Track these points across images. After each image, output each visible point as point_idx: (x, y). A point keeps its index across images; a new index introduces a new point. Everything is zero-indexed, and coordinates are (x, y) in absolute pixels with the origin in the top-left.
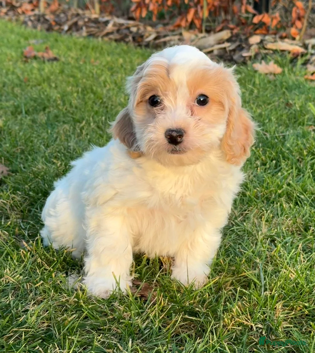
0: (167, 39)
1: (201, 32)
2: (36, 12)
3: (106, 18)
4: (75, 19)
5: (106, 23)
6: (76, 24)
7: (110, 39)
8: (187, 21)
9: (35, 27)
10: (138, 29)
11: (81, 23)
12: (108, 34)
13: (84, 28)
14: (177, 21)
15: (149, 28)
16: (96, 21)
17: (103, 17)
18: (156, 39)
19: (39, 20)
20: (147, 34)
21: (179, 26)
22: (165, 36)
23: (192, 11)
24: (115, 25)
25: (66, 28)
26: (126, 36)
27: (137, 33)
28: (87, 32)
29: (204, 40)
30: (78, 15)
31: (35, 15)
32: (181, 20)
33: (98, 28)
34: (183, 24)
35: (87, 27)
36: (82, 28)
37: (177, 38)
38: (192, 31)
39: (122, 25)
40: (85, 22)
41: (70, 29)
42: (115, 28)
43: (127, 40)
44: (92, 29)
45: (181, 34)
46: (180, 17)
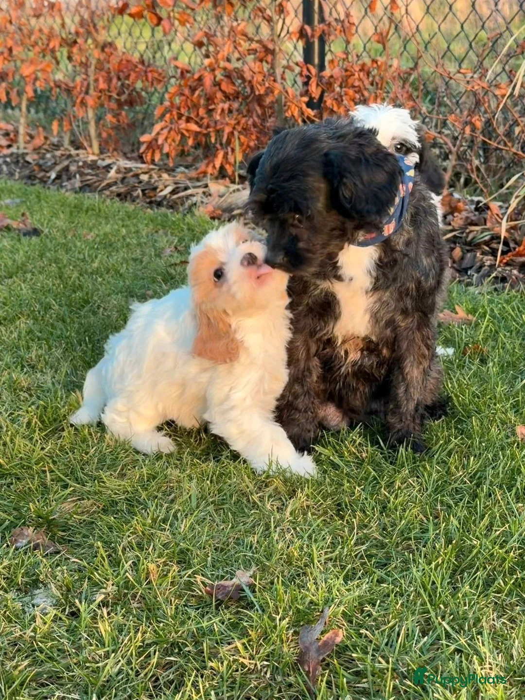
0: (189, 192)
1: (233, 182)
2: (13, 150)
3: (108, 161)
4: (66, 163)
5: (108, 168)
6: (66, 169)
7: (112, 192)
8: (214, 167)
9: (11, 174)
10: (151, 177)
11: (73, 168)
12: (109, 186)
13: (78, 176)
14: (202, 166)
15: (165, 176)
16: (93, 166)
17: (103, 160)
18: (173, 192)
19: (17, 163)
20: (161, 187)
21: (205, 173)
22: (186, 189)
23: (221, 154)
24: (118, 171)
25: (53, 175)
26: (134, 188)
27: (148, 183)
28: (82, 182)
29: (237, 194)
30: (70, 156)
31: (12, 154)
32: (207, 165)
33: (97, 175)
34: (210, 170)
35: (82, 174)
36: (75, 176)
37: (201, 190)
38: (221, 181)
39: (129, 170)
40: (79, 167)
41: (58, 177)
42: (120, 176)
43: (135, 194)
44: (89, 177)
45: (206, 186)
46: (205, 162)
